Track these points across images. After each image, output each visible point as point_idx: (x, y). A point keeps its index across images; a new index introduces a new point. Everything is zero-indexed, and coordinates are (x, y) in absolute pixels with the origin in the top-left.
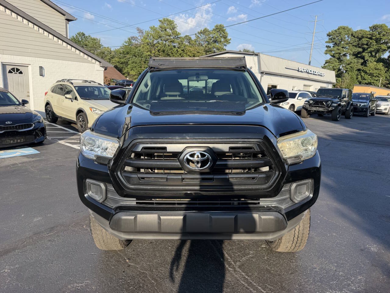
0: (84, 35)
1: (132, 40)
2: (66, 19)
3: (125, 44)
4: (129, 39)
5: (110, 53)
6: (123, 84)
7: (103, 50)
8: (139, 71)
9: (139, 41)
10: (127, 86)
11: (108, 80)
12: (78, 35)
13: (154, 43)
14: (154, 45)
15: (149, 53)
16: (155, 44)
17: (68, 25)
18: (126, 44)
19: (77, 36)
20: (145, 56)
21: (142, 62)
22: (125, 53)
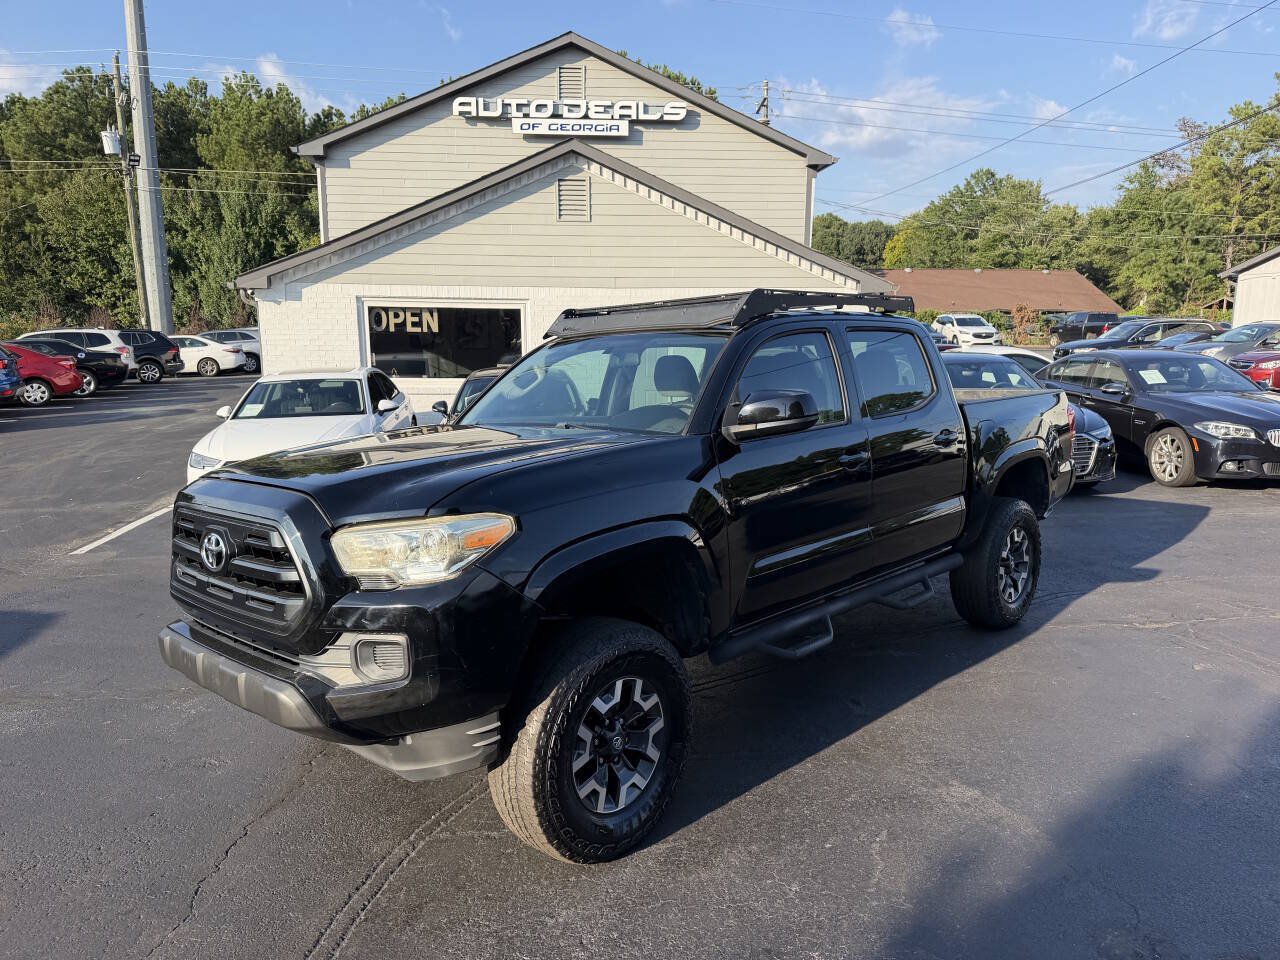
0: (993, 175)
1: (1157, 168)
2: (810, 166)
3: (1127, 185)
4: (1145, 167)
5: (1072, 225)
6: (1077, 327)
7: (1047, 218)
8: (1166, 276)
9: (1183, 166)
10: (1089, 335)
11: (1026, 319)
12: (973, 182)
13: (1247, 164)
14: (1245, 171)
15: (1219, 205)
16: (1250, 167)
17: (814, 180)
18: (1131, 186)
19: (969, 183)
20: (1198, 219)
21: (1183, 243)
22: (1125, 216)
